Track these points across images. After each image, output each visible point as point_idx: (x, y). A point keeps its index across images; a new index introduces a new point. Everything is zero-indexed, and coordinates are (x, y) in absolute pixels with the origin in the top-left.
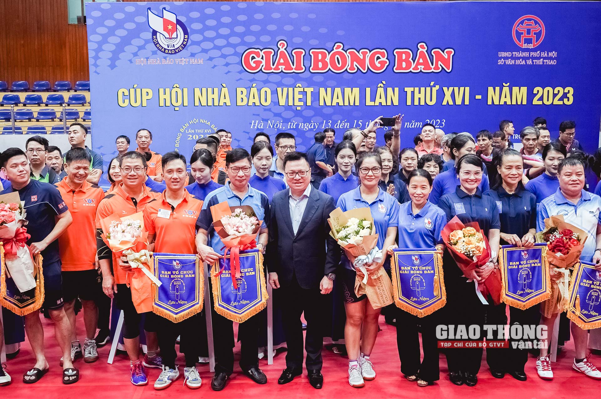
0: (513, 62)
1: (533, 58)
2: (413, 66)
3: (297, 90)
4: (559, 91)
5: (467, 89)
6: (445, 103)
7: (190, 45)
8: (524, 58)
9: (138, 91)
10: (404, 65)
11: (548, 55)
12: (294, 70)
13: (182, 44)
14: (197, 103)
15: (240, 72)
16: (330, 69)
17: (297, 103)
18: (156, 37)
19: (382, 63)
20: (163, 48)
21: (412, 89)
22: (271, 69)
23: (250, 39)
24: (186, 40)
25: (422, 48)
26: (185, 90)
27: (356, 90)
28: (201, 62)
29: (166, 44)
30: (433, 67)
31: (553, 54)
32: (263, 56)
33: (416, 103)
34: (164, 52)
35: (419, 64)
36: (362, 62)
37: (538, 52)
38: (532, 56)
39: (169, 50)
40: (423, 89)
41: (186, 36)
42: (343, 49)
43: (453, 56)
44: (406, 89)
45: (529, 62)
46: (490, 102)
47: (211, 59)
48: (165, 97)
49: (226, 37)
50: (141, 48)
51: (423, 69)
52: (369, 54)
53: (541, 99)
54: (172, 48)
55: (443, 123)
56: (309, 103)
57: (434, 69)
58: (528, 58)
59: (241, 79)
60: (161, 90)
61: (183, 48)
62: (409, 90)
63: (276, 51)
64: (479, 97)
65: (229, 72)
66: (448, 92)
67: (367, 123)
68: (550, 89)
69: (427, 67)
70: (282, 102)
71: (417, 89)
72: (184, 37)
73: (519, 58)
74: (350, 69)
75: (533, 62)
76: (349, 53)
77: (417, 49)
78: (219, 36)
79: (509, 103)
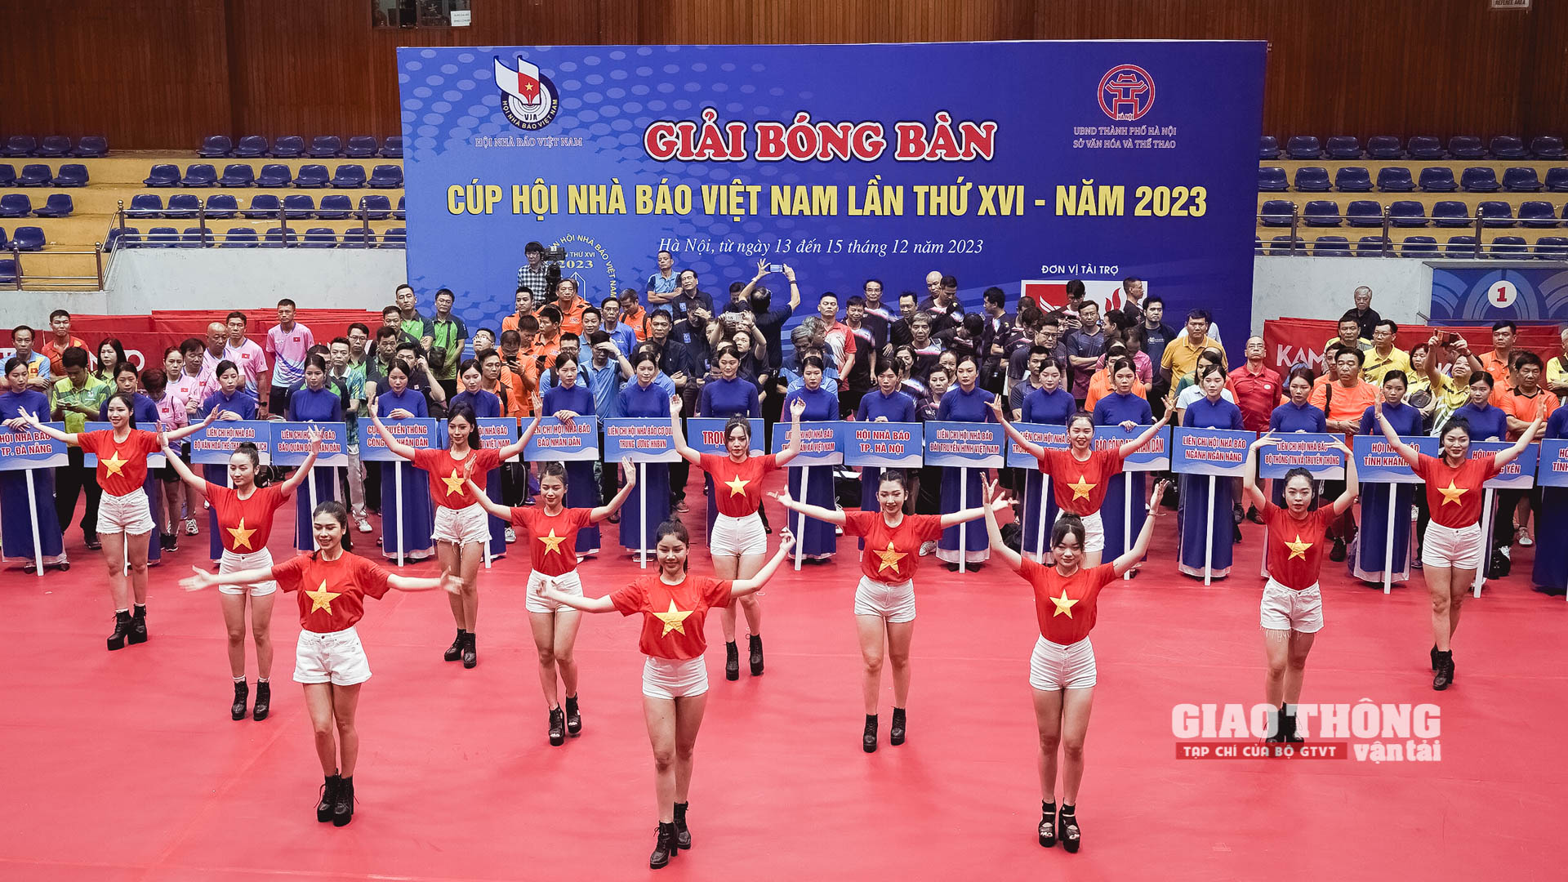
0: (1099, 144)
1: (1135, 137)
2: (928, 150)
3: (734, 189)
4: (1180, 194)
5: (1021, 189)
6: (982, 212)
7: (563, 115)
8: (1119, 138)
9: (480, 188)
10: (912, 148)
11: (1161, 131)
12: (728, 157)
13: (549, 113)
14: (572, 210)
15: (641, 160)
16: (787, 154)
17: (734, 210)
18: (508, 103)
19: (877, 145)
20: (518, 120)
21: (926, 188)
22: (692, 154)
23: (657, 106)
24: (554, 107)
25: (943, 120)
26: (554, 188)
27: (832, 190)
28: (579, 143)
29: (524, 113)
30: (961, 152)
31: (1170, 130)
32: (678, 134)
33: (933, 212)
34: (520, 127)
35: (937, 146)
36: (841, 144)
37: (1144, 127)
38: (1133, 133)
39: (527, 124)
40: (944, 189)
41: (555, 101)
42: (809, 122)
43: (995, 133)
44: (916, 189)
45: (1128, 144)
46: (1059, 212)
47: (594, 138)
48: (521, 198)
49: (619, 103)
50: (484, 120)
51: (945, 155)
52: (853, 131)
53: (1150, 206)
54: (533, 121)
55: (979, 246)
56: (754, 211)
57: (964, 155)
58: (1126, 137)
59: (642, 171)
60: (516, 188)
61: (550, 121)
62: (920, 190)
63: (699, 125)
64: (1040, 203)
65: (624, 159)
66: (987, 194)
67: (851, 245)
68: (1166, 190)
69: (951, 152)
70: (710, 209)
71: (934, 189)
72: (552, 102)
73: (1110, 138)
74: (821, 155)
75: (1134, 145)
76: (820, 128)
77: (934, 122)
78: (608, 101)
79: (1093, 213)
